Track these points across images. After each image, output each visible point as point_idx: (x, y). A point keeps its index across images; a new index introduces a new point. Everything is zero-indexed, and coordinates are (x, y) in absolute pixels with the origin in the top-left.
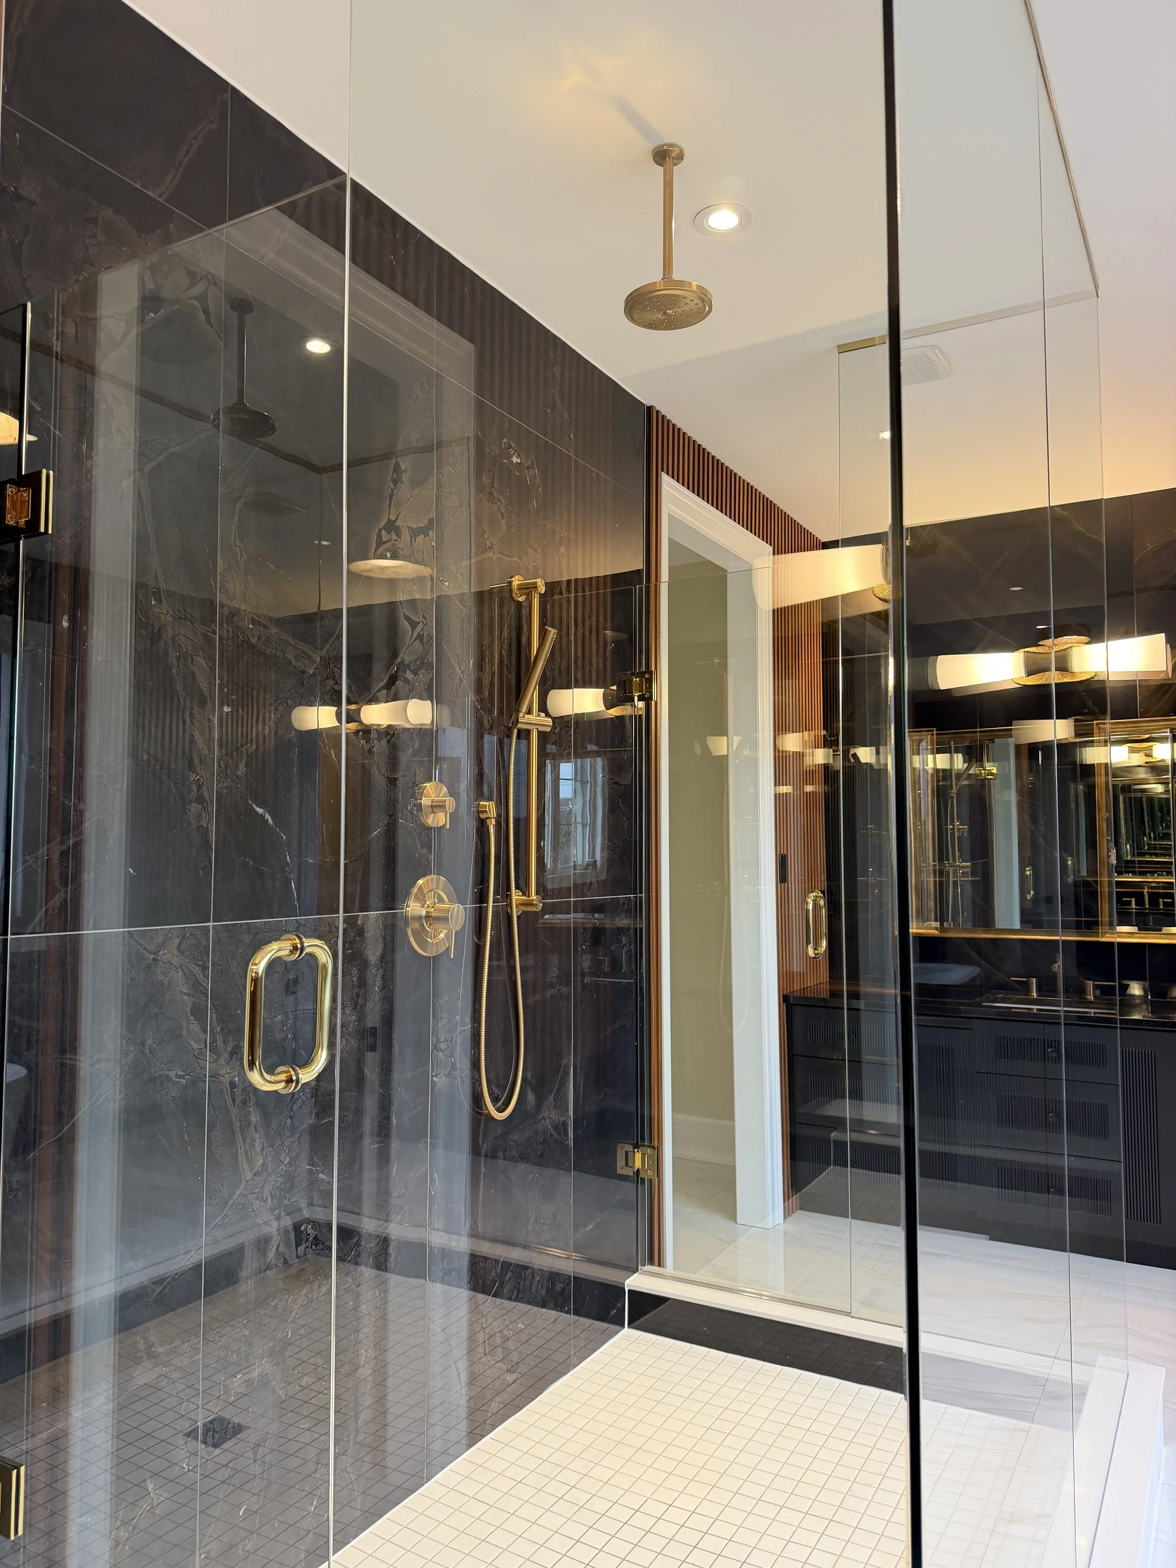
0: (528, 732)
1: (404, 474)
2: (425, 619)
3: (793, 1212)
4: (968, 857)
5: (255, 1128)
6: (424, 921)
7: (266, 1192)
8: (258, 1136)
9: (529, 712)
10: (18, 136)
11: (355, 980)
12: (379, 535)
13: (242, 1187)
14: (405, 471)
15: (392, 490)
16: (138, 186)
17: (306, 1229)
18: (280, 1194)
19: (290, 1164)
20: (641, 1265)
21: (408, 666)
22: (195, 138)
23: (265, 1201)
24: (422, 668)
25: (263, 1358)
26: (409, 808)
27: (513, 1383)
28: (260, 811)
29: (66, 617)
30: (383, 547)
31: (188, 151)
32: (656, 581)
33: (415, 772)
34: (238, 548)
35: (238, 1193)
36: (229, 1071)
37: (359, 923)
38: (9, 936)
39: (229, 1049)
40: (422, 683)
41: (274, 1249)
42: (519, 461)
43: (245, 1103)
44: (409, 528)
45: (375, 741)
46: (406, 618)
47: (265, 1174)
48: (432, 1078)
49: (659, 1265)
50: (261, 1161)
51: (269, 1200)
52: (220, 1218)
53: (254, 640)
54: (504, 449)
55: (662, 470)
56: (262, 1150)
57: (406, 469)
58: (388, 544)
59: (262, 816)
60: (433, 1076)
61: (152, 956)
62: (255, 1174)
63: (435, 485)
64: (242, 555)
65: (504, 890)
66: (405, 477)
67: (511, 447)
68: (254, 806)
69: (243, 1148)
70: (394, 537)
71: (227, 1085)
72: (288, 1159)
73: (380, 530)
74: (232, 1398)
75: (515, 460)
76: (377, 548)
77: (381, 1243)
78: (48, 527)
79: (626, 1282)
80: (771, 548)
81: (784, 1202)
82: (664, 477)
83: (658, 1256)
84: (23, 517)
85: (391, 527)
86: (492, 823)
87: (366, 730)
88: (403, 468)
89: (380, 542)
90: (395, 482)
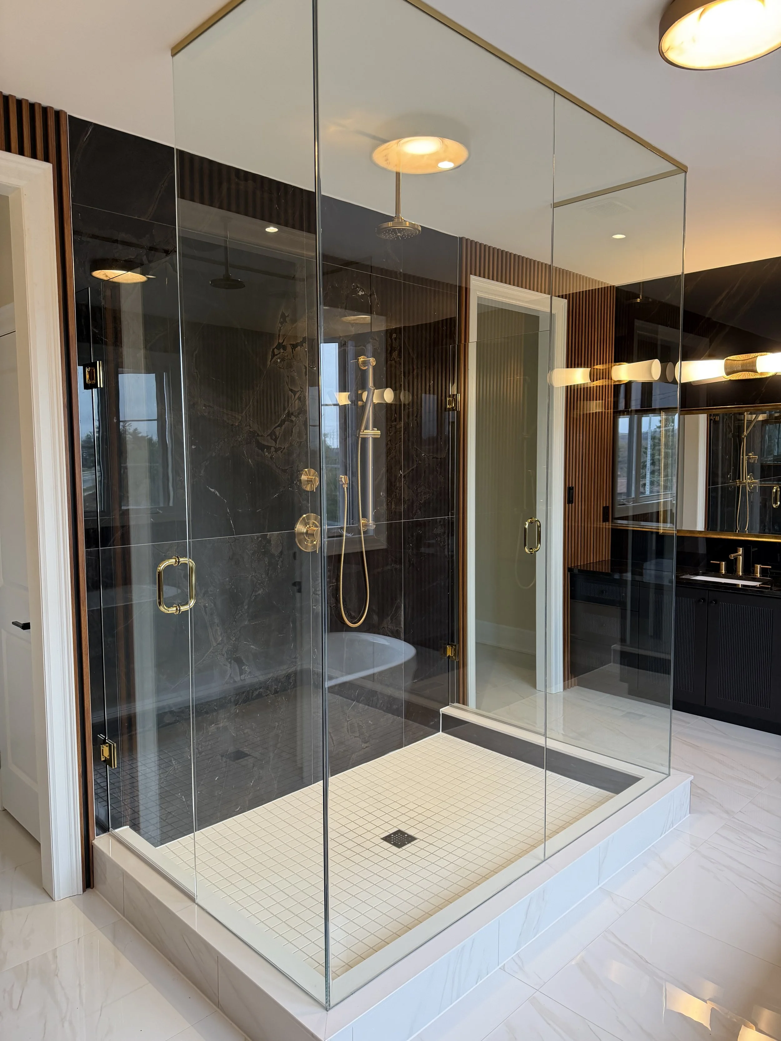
0: (368, 438)
1: (287, 318)
2: (302, 388)
3: (571, 686)
5: (217, 625)
6: (305, 536)
7: (224, 652)
8: (218, 628)
9: (366, 428)
10: (80, 215)
11: (267, 563)
12: (273, 352)
13: (212, 649)
14: (288, 316)
15: (280, 327)
16: (136, 218)
17: (245, 668)
18: (231, 653)
19: (235, 640)
20: (451, 703)
21: (292, 414)
22: (163, 184)
23: (223, 655)
24: (300, 414)
25: (224, 719)
26: (295, 482)
27: (365, 748)
28: (213, 490)
29: (115, 418)
30: (276, 357)
31: (160, 191)
32: (465, 342)
33: (298, 465)
34: (195, 373)
35: (210, 651)
36: (203, 601)
37: (268, 537)
38: (100, 548)
39: (203, 591)
40: (301, 421)
41: (229, 675)
42: (363, 293)
43: (212, 614)
44: (291, 345)
45: (274, 453)
46: (291, 390)
47: (223, 644)
48: (312, 607)
49: (464, 704)
50: (221, 639)
51: (225, 655)
52: (201, 661)
53: (206, 414)
54: (353, 289)
55: (471, 274)
56: (221, 634)
57: (288, 315)
58: (278, 355)
59: (214, 493)
60: (312, 606)
61: (164, 554)
62: (218, 644)
63: (306, 319)
64: (198, 376)
66: (287, 319)
67: (357, 287)
68: (210, 488)
69: (211, 633)
70: (282, 351)
71: (203, 607)
72: (234, 638)
73: (273, 349)
74: (210, 733)
75: (361, 293)
76: (272, 359)
77: (285, 677)
78: (100, 384)
79: (441, 710)
80: (566, 301)
81: (564, 681)
82: (472, 277)
83: (462, 699)
84: (93, 379)
85: (280, 346)
86: (345, 486)
87: (269, 448)
88: (286, 315)
89: (274, 355)
90: (282, 323)
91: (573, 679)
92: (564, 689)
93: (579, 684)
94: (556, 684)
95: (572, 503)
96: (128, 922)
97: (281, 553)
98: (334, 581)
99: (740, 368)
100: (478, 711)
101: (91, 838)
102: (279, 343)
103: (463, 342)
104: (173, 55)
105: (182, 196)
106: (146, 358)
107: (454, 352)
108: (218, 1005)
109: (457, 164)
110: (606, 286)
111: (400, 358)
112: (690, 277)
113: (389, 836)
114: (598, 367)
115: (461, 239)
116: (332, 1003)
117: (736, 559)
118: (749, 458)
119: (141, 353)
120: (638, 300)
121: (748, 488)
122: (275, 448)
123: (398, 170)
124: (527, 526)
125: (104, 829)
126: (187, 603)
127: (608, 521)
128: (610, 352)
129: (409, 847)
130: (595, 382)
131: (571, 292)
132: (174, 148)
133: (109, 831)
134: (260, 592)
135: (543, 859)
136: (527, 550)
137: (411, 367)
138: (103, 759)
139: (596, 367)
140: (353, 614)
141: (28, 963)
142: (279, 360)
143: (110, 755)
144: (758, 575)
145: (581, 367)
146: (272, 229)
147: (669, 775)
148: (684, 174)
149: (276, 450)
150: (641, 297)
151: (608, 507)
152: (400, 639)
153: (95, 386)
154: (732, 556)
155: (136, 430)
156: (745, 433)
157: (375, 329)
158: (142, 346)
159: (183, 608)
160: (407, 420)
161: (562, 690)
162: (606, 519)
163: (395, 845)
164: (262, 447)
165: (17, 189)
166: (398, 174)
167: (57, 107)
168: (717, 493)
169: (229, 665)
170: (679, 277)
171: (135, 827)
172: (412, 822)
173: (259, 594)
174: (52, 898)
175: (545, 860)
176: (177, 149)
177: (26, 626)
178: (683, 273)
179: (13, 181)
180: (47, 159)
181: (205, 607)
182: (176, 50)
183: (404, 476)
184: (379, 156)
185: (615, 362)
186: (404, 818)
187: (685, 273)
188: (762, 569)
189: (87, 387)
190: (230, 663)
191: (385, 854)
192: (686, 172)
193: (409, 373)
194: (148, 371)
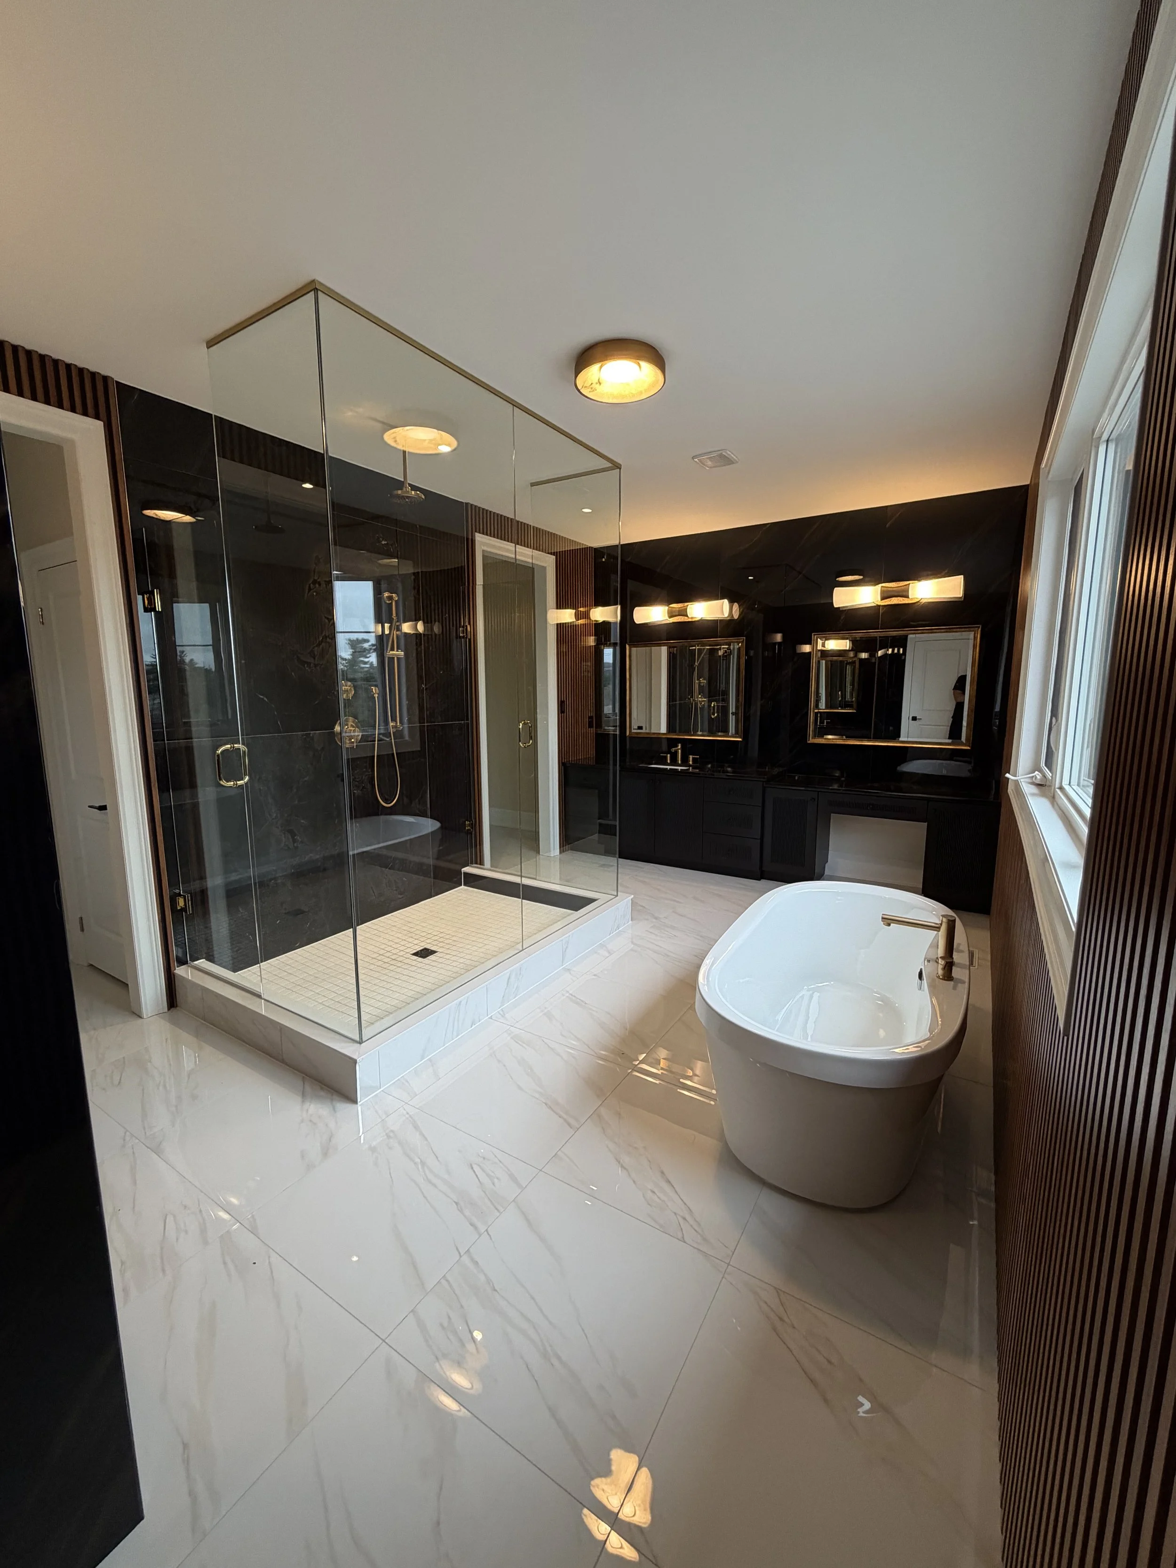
0: (393, 658)
1: (321, 560)
3: (563, 852)
4: (707, 696)
5: (271, 804)
6: (343, 735)
7: (279, 825)
8: (272, 807)
9: (392, 649)
11: (311, 756)
12: (310, 587)
13: (268, 823)
15: (315, 567)
17: (297, 838)
19: (288, 816)
20: (471, 864)
21: (328, 637)
23: (278, 828)
26: (333, 692)
28: (262, 697)
30: (312, 591)
31: (204, 451)
32: (473, 584)
35: (266, 825)
36: (258, 785)
37: (311, 735)
39: (258, 777)
42: (386, 542)
43: (266, 796)
44: (325, 581)
45: (313, 668)
46: (326, 617)
47: (277, 819)
49: (480, 864)
50: (275, 815)
51: (280, 827)
52: (259, 832)
53: (253, 636)
55: (476, 532)
56: (275, 810)
57: (322, 557)
58: (314, 590)
59: (263, 699)
62: (273, 819)
65: (386, 723)
68: (259, 696)
69: (267, 811)
70: (317, 586)
71: (256, 783)
73: (310, 585)
75: (383, 542)
76: (309, 592)
78: (159, 608)
79: (463, 869)
80: (554, 557)
81: (560, 847)
82: (477, 535)
83: (480, 862)
84: (152, 605)
85: (315, 582)
86: (376, 696)
87: (309, 664)
88: (320, 557)
89: (310, 589)
90: (316, 564)
91: (567, 846)
92: (560, 853)
93: (572, 849)
94: (554, 849)
95: (564, 713)
96: (208, 1024)
97: (323, 749)
98: (370, 770)
99: (677, 614)
100: (492, 869)
101: (172, 969)
102: (314, 579)
103: (471, 585)
104: (208, 348)
105: (223, 455)
106: (198, 589)
107: (464, 593)
108: (283, 1061)
109: (453, 448)
110: (584, 547)
111: (419, 595)
112: (624, 546)
113: (417, 952)
114: (582, 609)
115: (467, 504)
116: (364, 1039)
117: (676, 752)
118: (700, 683)
119: (194, 585)
120: (604, 560)
121: (699, 705)
122: (315, 664)
123: (404, 449)
124: (521, 727)
125: (182, 962)
126: (242, 779)
127: (593, 727)
128: (591, 598)
129: (432, 957)
130: (580, 621)
131: (558, 551)
132: (211, 415)
133: (187, 964)
134: (306, 779)
135: (521, 949)
136: (521, 745)
137: (429, 603)
138: (179, 908)
139: (580, 609)
140: (386, 797)
141: (124, 1058)
142: (315, 594)
143: (185, 904)
144: (691, 763)
145: (568, 609)
146: (308, 486)
147: (617, 896)
148: (619, 470)
149: (316, 666)
150: (605, 557)
151: (592, 717)
152: (427, 817)
153: (154, 609)
154: (673, 750)
155: (192, 660)
156: (696, 664)
157: (403, 571)
158: (194, 579)
159: (240, 783)
160: (426, 645)
161: (558, 854)
162: (590, 726)
163: (421, 957)
164: (304, 663)
165: (72, 443)
166: (404, 452)
167: (104, 372)
168: (676, 708)
169: (283, 836)
170: (617, 546)
171: (211, 959)
172: (435, 943)
173: (306, 781)
174: (140, 1017)
175: (523, 950)
176: (215, 416)
177: (103, 808)
178: (620, 543)
179: (69, 435)
180: (97, 417)
181: (260, 789)
182: (211, 343)
183: (426, 689)
184: (388, 437)
185: (595, 606)
186: (428, 941)
187: (621, 543)
188: (693, 758)
189: (146, 610)
190: (284, 834)
191: (414, 963)
192: (620, 469)
193: (427, 607)
194: (201, 601)
